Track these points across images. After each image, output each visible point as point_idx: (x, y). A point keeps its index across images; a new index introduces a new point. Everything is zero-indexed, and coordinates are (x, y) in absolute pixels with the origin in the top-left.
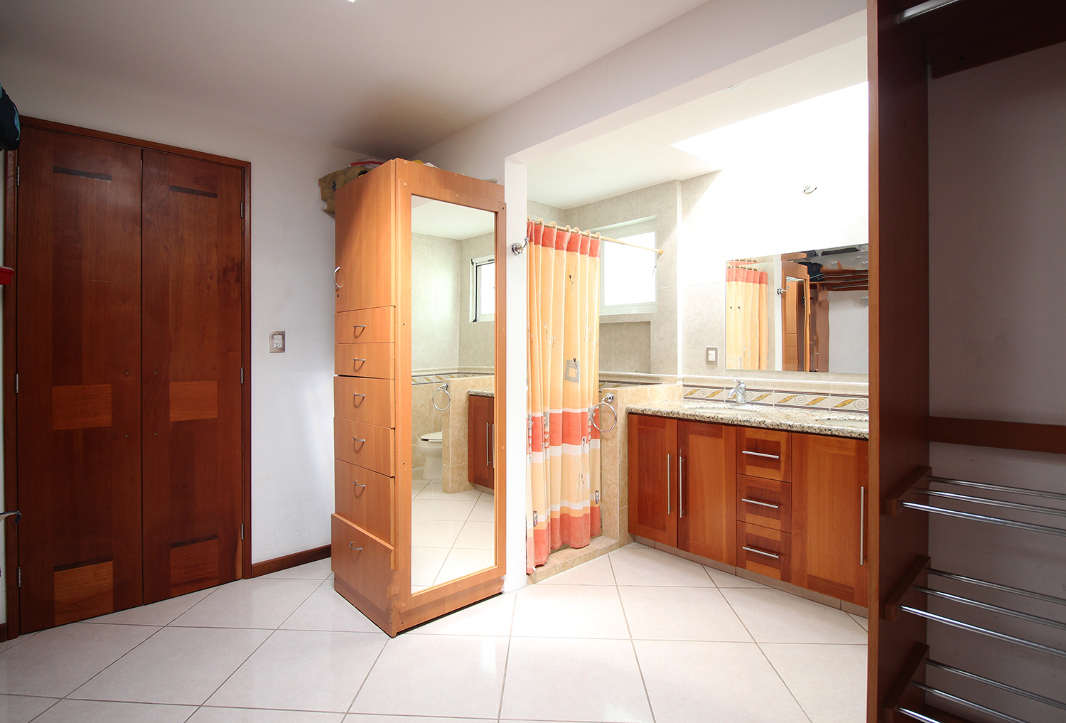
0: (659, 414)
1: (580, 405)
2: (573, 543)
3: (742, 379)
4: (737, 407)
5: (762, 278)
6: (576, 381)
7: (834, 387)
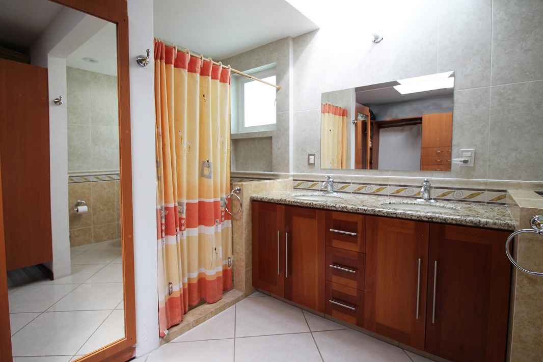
0: (273, 201)
1: (213, 196)
2: (208, 300)
3: (331, 175)
4: (327, 195)
5: (344, 113)
6: (209, 177)
7: (392, 180)
